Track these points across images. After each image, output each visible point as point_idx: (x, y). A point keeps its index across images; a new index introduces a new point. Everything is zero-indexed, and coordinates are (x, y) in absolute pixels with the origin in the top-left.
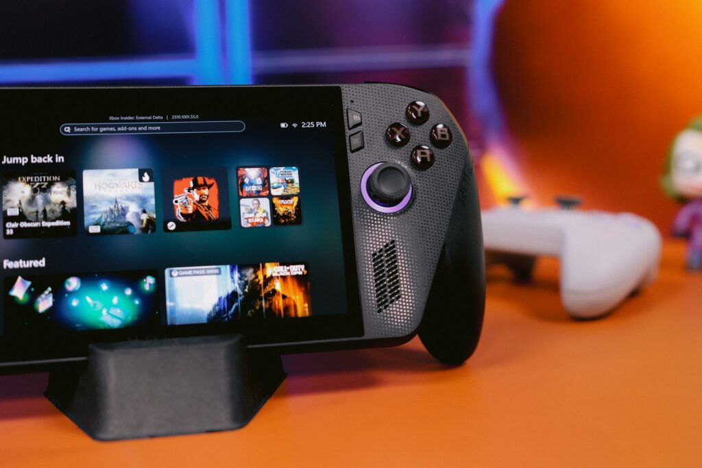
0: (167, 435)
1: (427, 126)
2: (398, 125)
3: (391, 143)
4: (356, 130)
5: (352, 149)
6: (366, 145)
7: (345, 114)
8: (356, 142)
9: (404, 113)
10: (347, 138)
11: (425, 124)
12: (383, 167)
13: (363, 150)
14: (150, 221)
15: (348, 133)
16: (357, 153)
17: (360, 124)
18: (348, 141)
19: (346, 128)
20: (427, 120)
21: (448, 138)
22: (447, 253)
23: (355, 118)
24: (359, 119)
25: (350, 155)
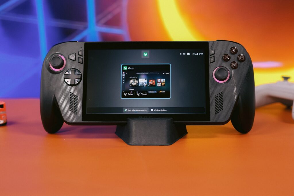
0: (148, 145)
1: (237, 55)
2: (227, 55)
3: (224, 60)
4: (212, 56)
5: (211, 62)
6: (215, 61)
7: (209, 51)
8: (212, 60)
9: (229, 50)
10: (209, 58)
11: (236, 54)
12: (220, 68)
13: (214, 62)
14: (146, 85)
15: (210, 57)
16: (212, 63)
17: (214, 54)
18: (209, 59)
19: (209, 55)
20: (237, 53)
21: (243, 59)
22: (240, 97)
23: (213, 52)
24: (214, 52)
25: (210, 64)
